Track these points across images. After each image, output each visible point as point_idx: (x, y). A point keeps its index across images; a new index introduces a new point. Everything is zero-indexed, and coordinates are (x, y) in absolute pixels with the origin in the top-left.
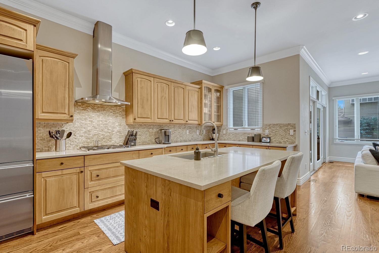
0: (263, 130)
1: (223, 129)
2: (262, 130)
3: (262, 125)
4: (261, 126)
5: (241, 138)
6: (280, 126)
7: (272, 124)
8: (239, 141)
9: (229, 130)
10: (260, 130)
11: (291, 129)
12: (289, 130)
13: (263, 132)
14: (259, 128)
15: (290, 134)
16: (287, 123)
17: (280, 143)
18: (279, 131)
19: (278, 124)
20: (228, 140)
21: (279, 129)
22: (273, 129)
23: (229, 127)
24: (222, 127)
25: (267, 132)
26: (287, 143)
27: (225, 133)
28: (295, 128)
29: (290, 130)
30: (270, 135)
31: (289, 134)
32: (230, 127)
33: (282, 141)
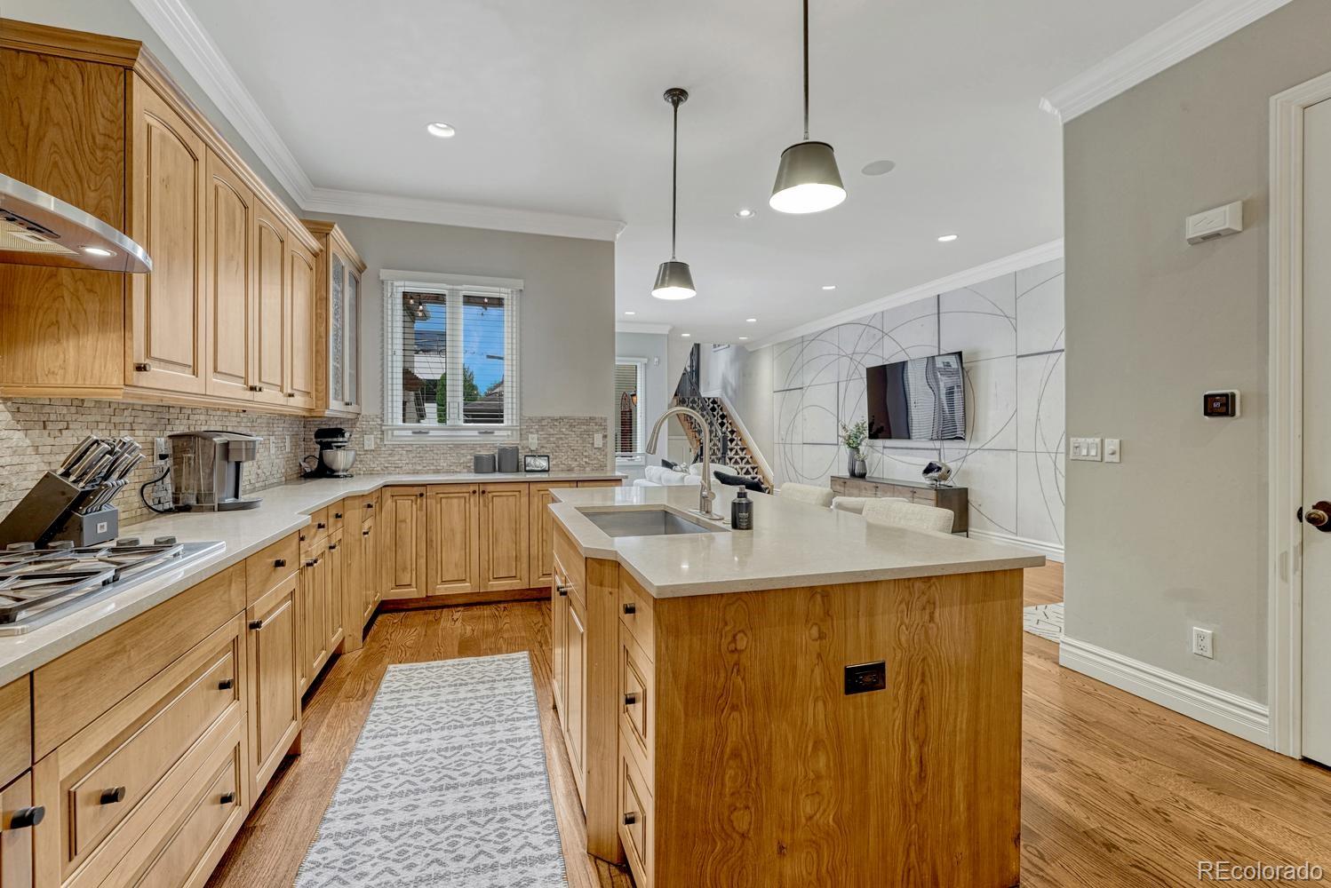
0: (521, 434)
1: (363, 433)
2: (516, 435)
3: (517, 420)
4: (514, 422)
5: (443, 464)
6: (572, 423)
7: (549, 417)
8: (437, 472)
9: (390, 437)
10: (512, 436)
11: (597, 431)
12: (590, 434)
13: (521, 440)
14: (508, 430)
15: (596, 446)
16: (588, 415)
17: (570, 470)
18: (567, 438)
19: (566, 418)
20: (389, 474)
21: (567, 432)
22: (552, 431)
23: (390, 423)
24: (358, 425)
25: (533, 441)
26: (587, 469)
27: (373, 448)
28: (605, 429)
29: (595, 435)
30: (544, 449)
31: (593, 444)
32: (394, 423)
33: (574, 464)
